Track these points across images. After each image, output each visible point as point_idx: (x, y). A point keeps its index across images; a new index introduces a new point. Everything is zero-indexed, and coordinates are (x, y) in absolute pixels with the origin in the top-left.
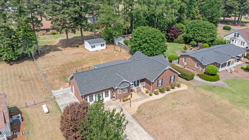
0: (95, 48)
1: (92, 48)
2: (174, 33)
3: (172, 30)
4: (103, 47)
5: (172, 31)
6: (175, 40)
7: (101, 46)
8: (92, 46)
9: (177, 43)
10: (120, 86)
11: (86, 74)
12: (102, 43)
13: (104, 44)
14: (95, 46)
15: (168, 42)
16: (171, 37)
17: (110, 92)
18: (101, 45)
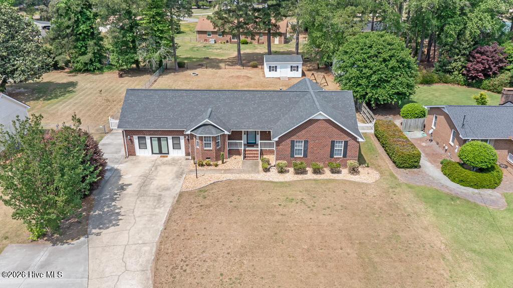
0: (276, 71)
1: (270, 71)
2: (483, 64)
3: (479, 55)
4: (296, 72)
5: (479, 58)
6: (486, 82)
7: (290, 69)
8: (270, 67)
9: (490, 90)
10: (195, 131)
11: (150, 96)
12: (294, 64)
13: (297, 67)
14: (276, 67)
15: (465, 85)
16: (473, 74)
17: (183, 140)
18: (291, 67)
